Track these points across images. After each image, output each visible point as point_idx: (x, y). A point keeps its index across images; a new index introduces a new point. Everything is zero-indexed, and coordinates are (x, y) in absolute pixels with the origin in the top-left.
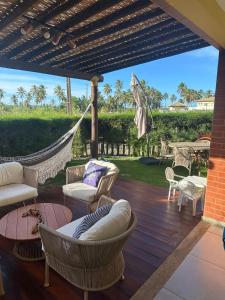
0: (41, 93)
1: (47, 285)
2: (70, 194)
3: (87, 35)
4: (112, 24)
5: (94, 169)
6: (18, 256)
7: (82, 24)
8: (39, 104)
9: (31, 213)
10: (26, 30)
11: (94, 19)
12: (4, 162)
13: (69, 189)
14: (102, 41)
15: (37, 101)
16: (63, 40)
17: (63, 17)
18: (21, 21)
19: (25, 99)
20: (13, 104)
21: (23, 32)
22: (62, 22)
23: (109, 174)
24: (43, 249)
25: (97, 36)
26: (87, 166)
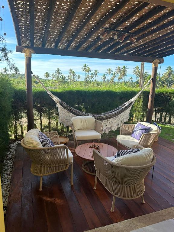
0: (123, 72)
1: (95, 188)
2: (120, 142)
3: (146, 32)
4: (164, 22)
5: (140, 128)
6: (84, 169)
7: (141, 26)
8: (121, 81)
9: (94, 147)
10: (103, 36)
11: (149, 21)
12: (85, 115)
13: (120, 138)
14: (159, 34)
15: (120, 79)
16: (127, 38)
17: (127, 23)
18: (102, 30)
19: (111, 77)
20: (103, 81)
21: (102, 37)
22: (127, 26)
23: (151, 132)
24: (95, 166)
25: (154, 31)
26: (136, 125)
